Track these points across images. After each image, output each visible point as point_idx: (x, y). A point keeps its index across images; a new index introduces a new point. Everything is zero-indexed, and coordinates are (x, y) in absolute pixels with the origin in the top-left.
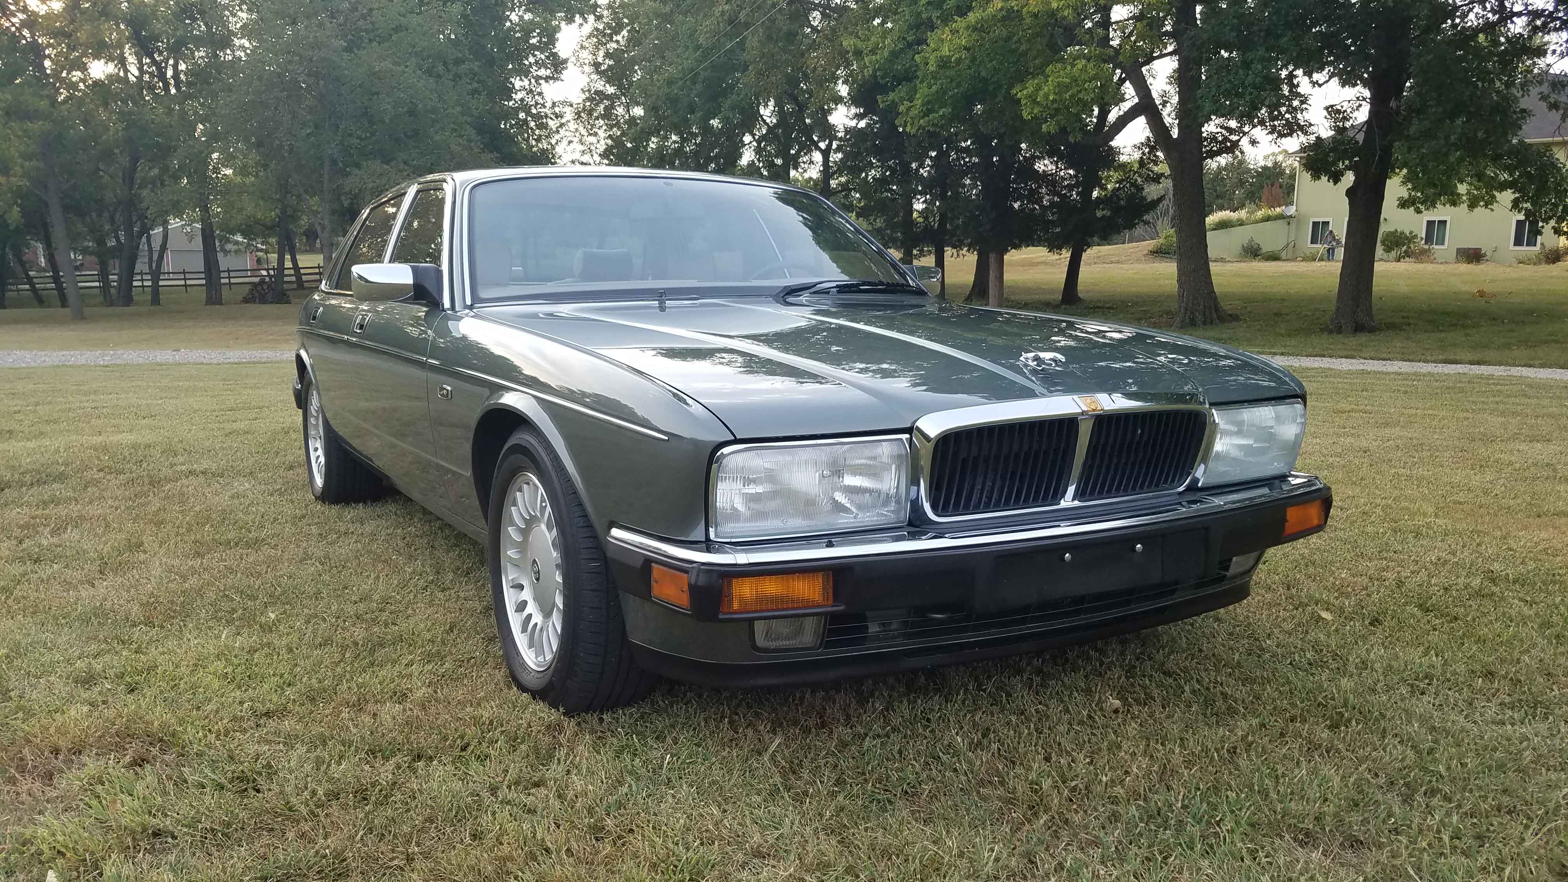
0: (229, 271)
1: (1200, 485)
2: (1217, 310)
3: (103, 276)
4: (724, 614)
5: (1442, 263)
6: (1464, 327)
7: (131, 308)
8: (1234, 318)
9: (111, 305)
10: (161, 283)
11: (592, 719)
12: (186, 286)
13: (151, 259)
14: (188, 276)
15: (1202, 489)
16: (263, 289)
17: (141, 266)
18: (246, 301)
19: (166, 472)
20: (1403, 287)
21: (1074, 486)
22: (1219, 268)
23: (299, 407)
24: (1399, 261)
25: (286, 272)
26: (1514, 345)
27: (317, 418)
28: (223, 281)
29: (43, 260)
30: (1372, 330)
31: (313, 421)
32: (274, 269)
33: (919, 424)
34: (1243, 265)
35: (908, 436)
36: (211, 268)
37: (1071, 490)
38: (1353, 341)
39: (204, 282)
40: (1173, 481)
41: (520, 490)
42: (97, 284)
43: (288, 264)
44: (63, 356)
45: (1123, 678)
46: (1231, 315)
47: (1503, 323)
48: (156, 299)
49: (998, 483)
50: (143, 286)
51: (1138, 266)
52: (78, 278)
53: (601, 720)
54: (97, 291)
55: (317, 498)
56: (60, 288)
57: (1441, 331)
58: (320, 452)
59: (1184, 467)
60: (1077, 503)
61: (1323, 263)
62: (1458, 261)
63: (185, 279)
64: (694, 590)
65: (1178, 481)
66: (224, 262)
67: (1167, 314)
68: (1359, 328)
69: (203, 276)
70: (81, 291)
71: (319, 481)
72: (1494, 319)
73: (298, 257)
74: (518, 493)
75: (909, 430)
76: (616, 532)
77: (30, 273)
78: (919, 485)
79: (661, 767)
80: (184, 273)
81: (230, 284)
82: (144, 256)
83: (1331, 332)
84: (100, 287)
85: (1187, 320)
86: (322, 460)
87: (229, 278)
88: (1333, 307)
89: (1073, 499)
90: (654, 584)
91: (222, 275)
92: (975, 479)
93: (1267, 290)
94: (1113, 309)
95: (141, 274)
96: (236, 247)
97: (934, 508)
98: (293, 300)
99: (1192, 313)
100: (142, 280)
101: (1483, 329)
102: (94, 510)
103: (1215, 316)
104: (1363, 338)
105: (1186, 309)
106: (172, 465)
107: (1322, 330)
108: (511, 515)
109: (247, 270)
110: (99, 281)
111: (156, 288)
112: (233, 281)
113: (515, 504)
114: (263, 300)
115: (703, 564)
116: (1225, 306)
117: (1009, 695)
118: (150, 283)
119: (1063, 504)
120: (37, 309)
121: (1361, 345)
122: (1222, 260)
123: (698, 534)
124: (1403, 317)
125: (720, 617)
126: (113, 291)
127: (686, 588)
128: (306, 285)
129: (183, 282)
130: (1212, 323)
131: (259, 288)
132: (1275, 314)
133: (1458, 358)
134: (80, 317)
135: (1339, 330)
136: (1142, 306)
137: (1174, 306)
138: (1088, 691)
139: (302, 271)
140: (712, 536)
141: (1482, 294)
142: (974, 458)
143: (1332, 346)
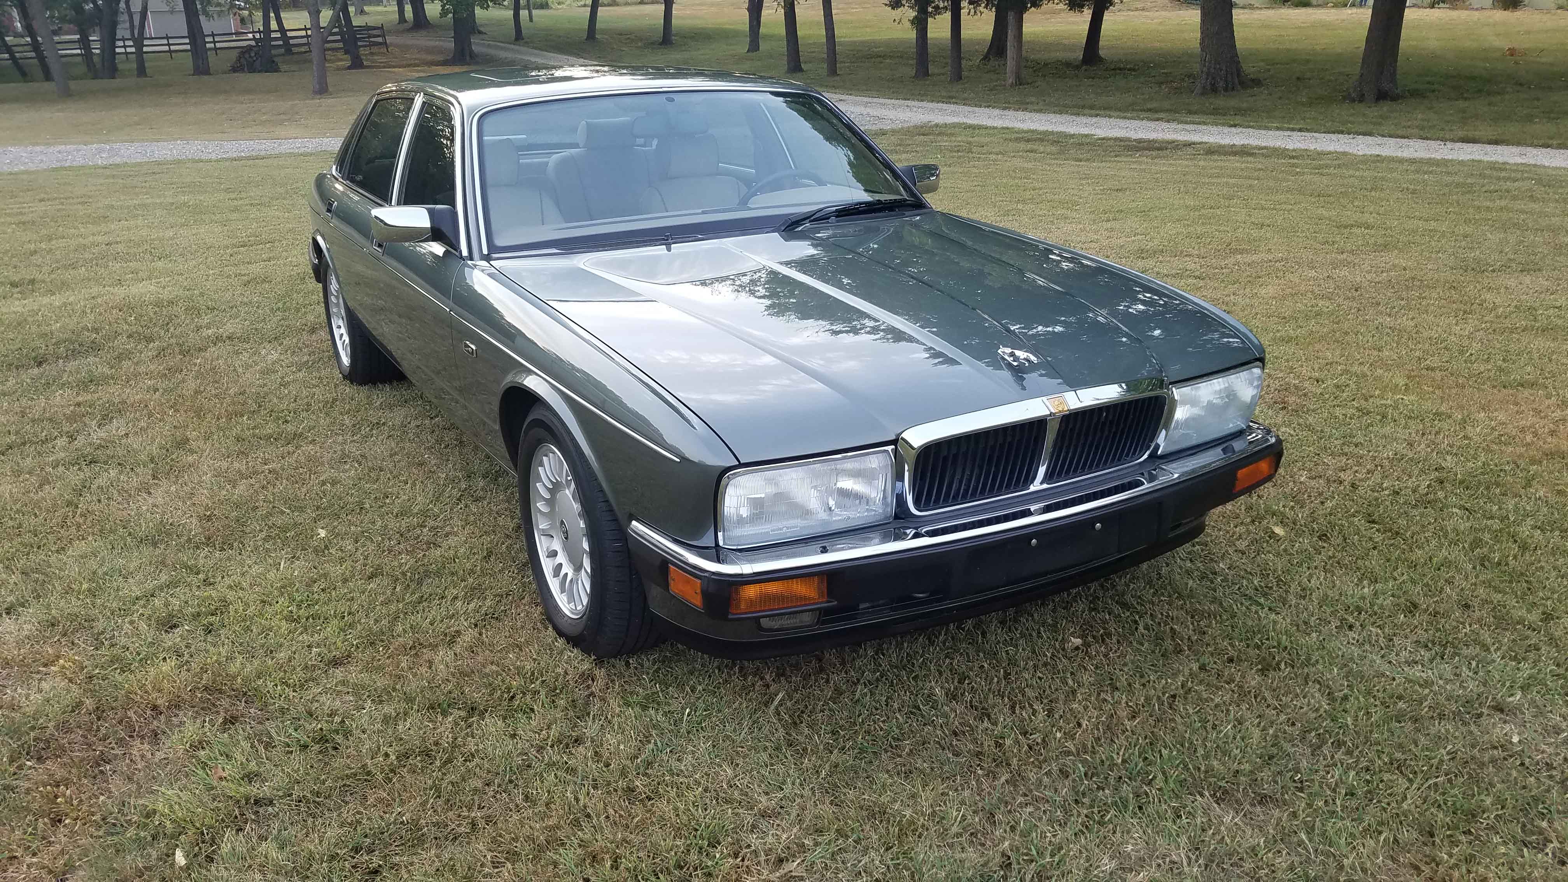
0: (213, 35)
1: (1159, 453)
2: (1239, 75)
3: (84, 42)
4: (734, 614)
5: (1477, 9)
6: (1489, 94)
7: (118, 80)
8: (1257, 82)
9: (95, 77)
10: (145, 49)
11: (620, 664)
12: (170, 51)
13: (132, 27)
14: (171, 41)
15: (1162, 457)
16: (250, 57)
17: (122, 31)
18: (234, 70)
19: (193, 339)
20: (1433, 43)
21: (1045, 466)
22: (1247, 16)
23: (318, 280)
24: (1433, 7)
25: (273, 35)
26: (1537, 117)
27: (337, 297)
28: (208, 46)
29: (19, 25)
30: (1395, 98)
31: (333, 299)
32: (259, 32)
33: (904, 435)
34: (1271, 13)
35: (893, 447)
36: (195, 34)
37: (1042, 471)
38: (1373, 112)
39: (188, 47)
40: (1134, 453)
41: (546, 456)
42: (79, 51)
43: (274, 25)
44: (59, 152)
45: (1087, 612)
46: (1253, 80)
47: (1530, 88)
48: (142, 71)
49: (976, 471)
50: (126, 53)
51: (1163, 13)
52: (59, 46)
53: (628, 664)
54: (80, 59)
55: (345, 377)
56: (41, 58)
57: (1466, 99)
58: (343, 330)
59: (1145, 439)
60: (1045, 486)
61: (1354, 10)
62: (1494, 7)
63: (169, 45)
64: (706, 595)
65: (1140, 451)
66: (207, 26)
67: (1189, 77)
68: (1382, 96)
69: (187, 41)
70: (64, 60)
71: (346, 360)
72: (1521, 85)
73: (282, 15)
74: (544, 458)
75: (894, 442)
76: (634, 523)
77: (7, 39)
78: (903, 480)
79: (681, 720)
80: (167, 38)
81: (216, 49)
82: (124, 22)
83: (1353, 100)
84: (81, 55)
85: (1209, 87)
86: (346, 338)
87: (214, 42)
88: (1357, 70)
89: (1042, 483)
90: (671, 582)
91: (207, 39)
92: (955, 472)
93: (1295, 46)
94: (1134, 70)
95: (124, 40)
96: (218, 9)
97: (917, 503)
98: (283, 67)
99: (1213, 78)
100: (125, 47)
101: (1507, 97)
102: (134, 395)
103: (1236, 81)
104: (1385, 107)
105: (1208, 74)
106: (198, 329)
107: (1344, 98)
108: (539, 474)
109: (232, 34)
110: (80, 49)
111: (140, 52)
112: (218, 45)
113: (542, 464)
114: (252, 69)
115: (713, 573)
116: (1249, 69)
117: (984, 634)
118: (133, 50)
119: (1032, 488)
120: (20, 85)
121: (1381, 117)
122: (1251, 7)
123: (707, 540)
124: (1429, 83)
125: (730, 616)
126: (96, 59)
127: (699, 591)
128: (295, 50)
129: (166, 48)
130: (1233, 89)
131: (247, 56)
132: (1298, 78)
133: (1477, 134)
134: (66, 94)
135: (1361, 99)
136: (1164, 68)
137: (1196, 68)
138: (1054, 628)
139: (289, 34)
140: (721, 543)
141: (1512, 52)
142: (954, 455)
143: (1351, 119)
